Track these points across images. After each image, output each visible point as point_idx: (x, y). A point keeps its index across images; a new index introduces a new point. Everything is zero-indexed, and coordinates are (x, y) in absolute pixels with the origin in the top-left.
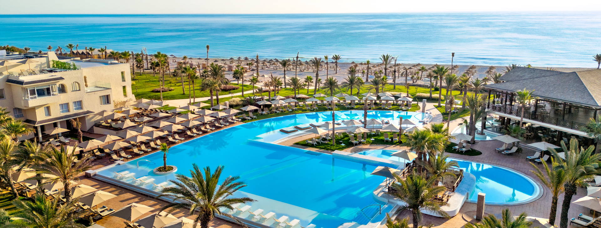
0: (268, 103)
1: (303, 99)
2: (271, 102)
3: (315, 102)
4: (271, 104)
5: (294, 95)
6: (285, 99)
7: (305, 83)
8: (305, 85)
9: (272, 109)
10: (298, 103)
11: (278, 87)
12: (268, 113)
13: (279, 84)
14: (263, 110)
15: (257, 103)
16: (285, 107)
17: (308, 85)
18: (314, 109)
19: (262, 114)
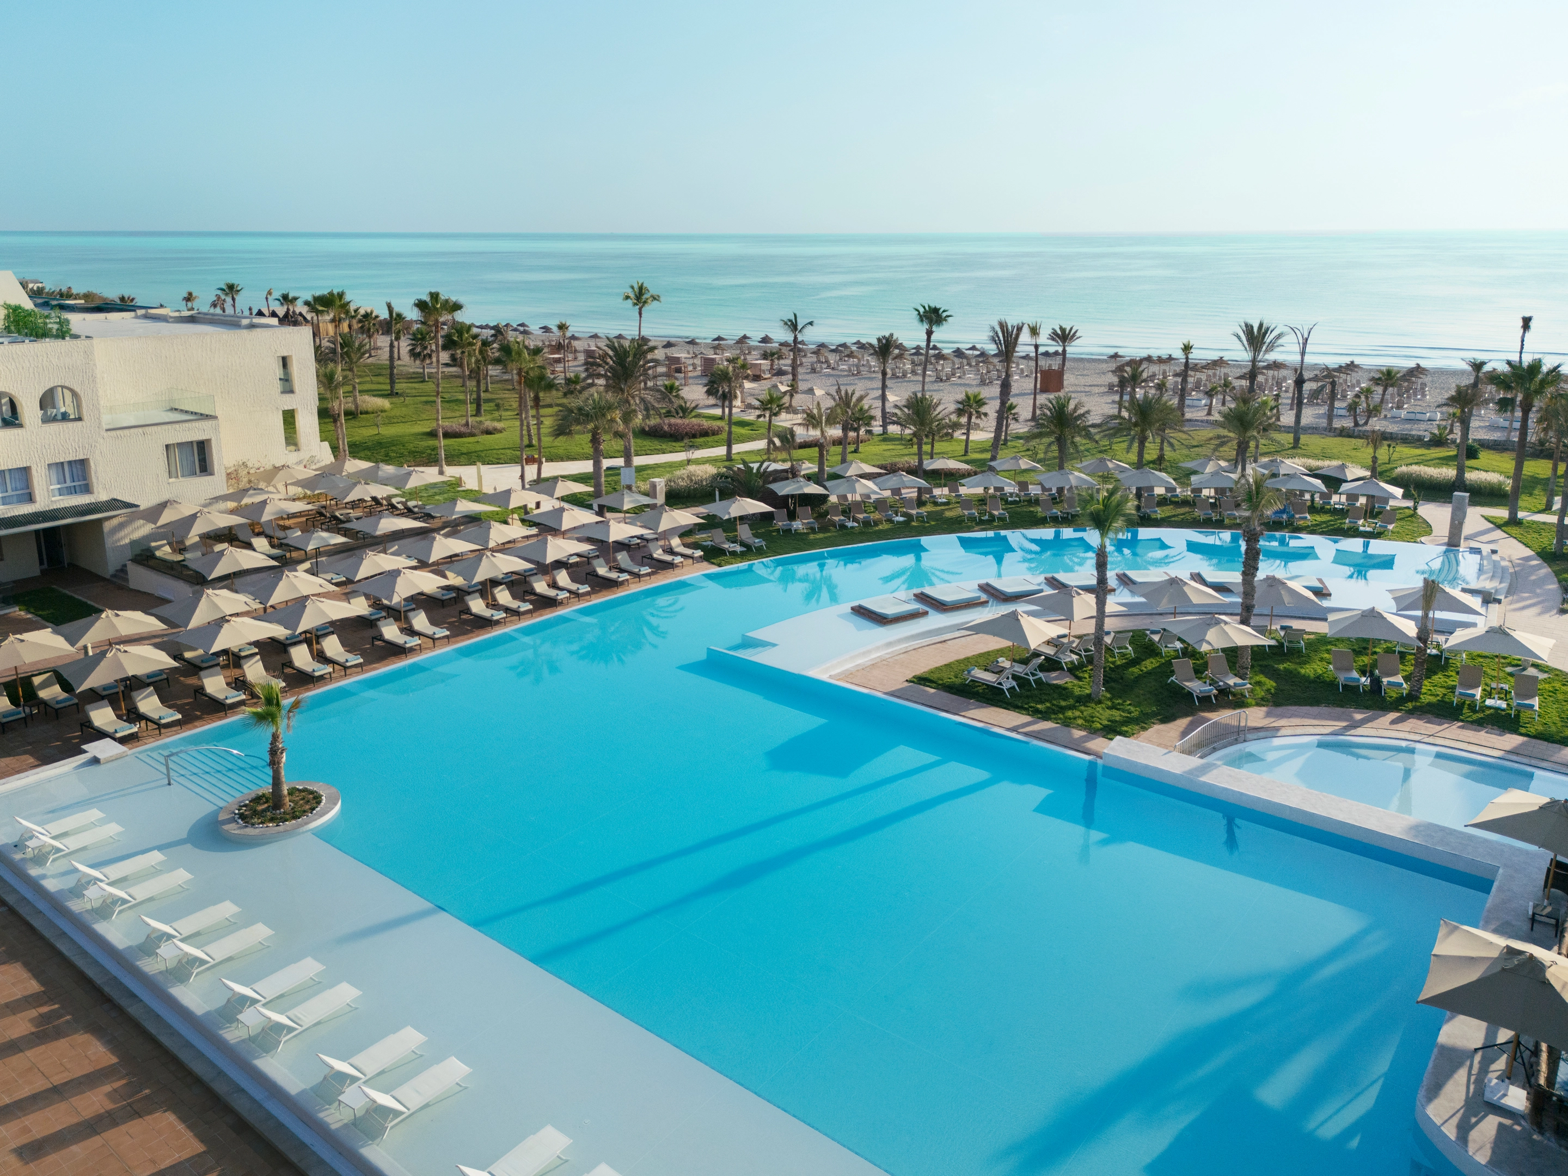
0: (813, 489)
1: (950, 478)
2: (826, 483)
3: (996, 489)
4: (824, 492)
5: (914, 461)
6: (880, 475)
7: (954, 417)
8: (956, 426)
9: (827, 513)
10: (929, 491)
11: (857, 430)
12: (813, 529)
13: (864, 418)
14: (792, 516)
15: (774, 487)
16: (880, 504)
17: (969, 427)
18: (992, 516)
19: (788, 531)
